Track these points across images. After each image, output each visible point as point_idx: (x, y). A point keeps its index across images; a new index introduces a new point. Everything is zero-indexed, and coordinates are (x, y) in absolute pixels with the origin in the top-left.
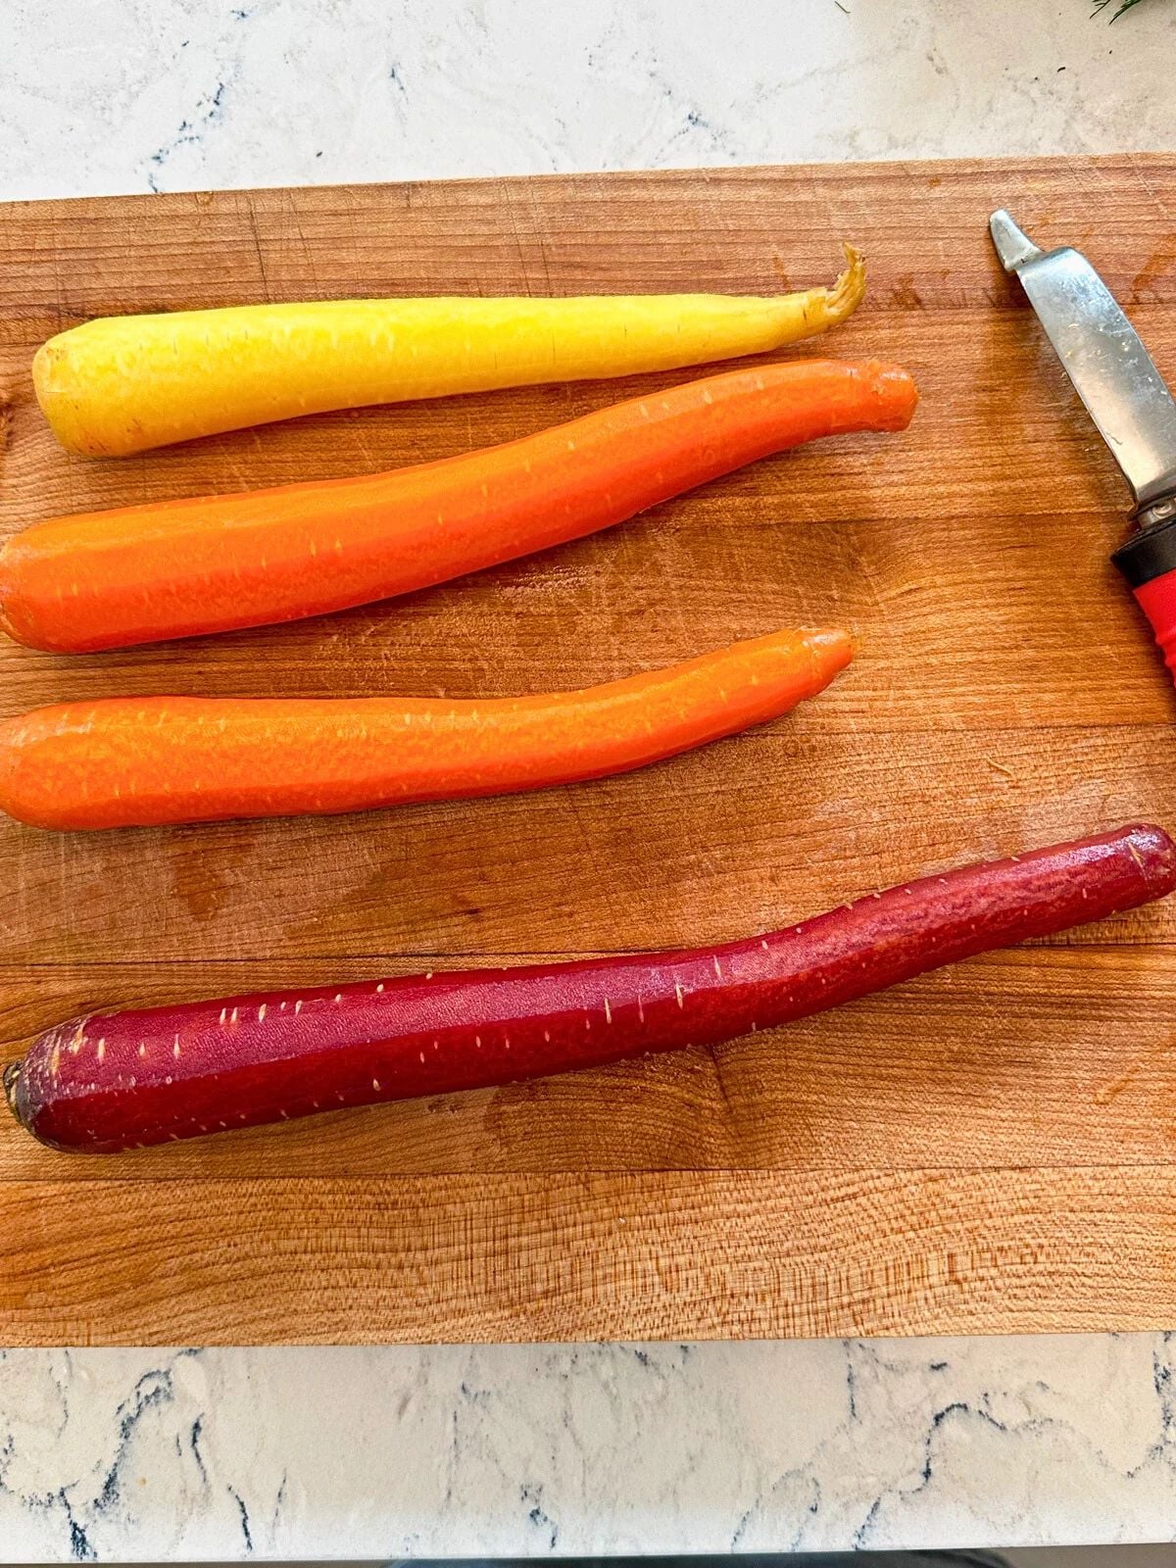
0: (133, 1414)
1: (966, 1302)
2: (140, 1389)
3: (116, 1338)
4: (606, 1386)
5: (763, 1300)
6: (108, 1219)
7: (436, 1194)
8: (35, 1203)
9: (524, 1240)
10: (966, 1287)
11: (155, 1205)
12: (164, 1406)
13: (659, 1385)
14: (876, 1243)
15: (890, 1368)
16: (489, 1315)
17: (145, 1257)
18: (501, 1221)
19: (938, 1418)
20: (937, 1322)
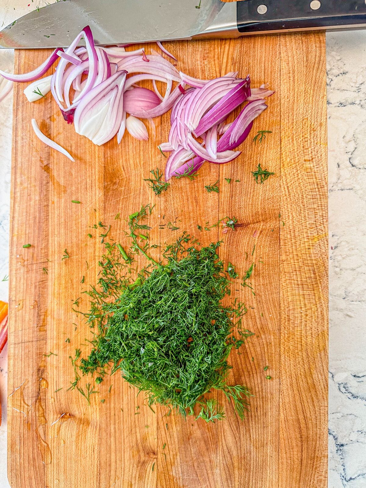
0: (351, 395)
1: (318, 157)
2: (344, 392)
3: (325, 398)
4: (344, 258)
5: (316, 213)
6: (291, 399)
7: (286, 304)
8: (286, 420)
9: (299, 279)
10: (314, 157)
11: (287, 385)
12: (348, 385)
13: (343, 243)
14: (301, 181)
15: (339, 179)
16: (320, 290)
17: (302, 388)
18: (293, 286)
19: (353, 166)
20: (324, 165)
